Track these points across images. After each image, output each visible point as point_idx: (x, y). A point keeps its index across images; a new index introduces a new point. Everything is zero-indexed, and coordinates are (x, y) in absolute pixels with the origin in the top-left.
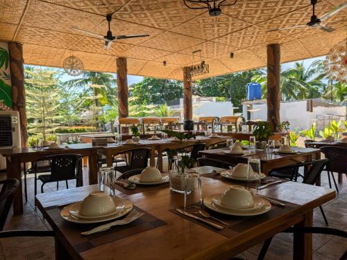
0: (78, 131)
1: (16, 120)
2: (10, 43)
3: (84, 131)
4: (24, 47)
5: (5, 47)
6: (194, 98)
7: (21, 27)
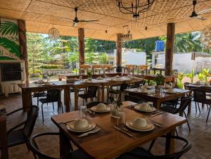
0: (53, 67)
1: (23, 65)
2: (18, 20)
3: (56, 67)
4: (26, 22)
5: (16, 22)
6: (123, 49)
7: (26, 13)
